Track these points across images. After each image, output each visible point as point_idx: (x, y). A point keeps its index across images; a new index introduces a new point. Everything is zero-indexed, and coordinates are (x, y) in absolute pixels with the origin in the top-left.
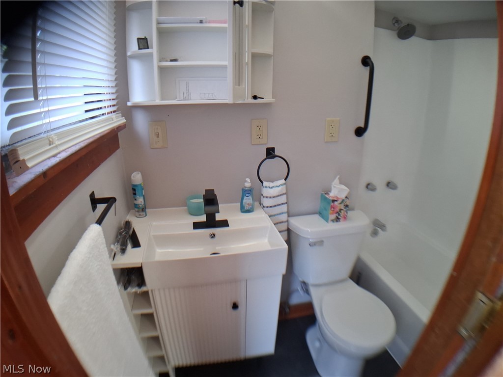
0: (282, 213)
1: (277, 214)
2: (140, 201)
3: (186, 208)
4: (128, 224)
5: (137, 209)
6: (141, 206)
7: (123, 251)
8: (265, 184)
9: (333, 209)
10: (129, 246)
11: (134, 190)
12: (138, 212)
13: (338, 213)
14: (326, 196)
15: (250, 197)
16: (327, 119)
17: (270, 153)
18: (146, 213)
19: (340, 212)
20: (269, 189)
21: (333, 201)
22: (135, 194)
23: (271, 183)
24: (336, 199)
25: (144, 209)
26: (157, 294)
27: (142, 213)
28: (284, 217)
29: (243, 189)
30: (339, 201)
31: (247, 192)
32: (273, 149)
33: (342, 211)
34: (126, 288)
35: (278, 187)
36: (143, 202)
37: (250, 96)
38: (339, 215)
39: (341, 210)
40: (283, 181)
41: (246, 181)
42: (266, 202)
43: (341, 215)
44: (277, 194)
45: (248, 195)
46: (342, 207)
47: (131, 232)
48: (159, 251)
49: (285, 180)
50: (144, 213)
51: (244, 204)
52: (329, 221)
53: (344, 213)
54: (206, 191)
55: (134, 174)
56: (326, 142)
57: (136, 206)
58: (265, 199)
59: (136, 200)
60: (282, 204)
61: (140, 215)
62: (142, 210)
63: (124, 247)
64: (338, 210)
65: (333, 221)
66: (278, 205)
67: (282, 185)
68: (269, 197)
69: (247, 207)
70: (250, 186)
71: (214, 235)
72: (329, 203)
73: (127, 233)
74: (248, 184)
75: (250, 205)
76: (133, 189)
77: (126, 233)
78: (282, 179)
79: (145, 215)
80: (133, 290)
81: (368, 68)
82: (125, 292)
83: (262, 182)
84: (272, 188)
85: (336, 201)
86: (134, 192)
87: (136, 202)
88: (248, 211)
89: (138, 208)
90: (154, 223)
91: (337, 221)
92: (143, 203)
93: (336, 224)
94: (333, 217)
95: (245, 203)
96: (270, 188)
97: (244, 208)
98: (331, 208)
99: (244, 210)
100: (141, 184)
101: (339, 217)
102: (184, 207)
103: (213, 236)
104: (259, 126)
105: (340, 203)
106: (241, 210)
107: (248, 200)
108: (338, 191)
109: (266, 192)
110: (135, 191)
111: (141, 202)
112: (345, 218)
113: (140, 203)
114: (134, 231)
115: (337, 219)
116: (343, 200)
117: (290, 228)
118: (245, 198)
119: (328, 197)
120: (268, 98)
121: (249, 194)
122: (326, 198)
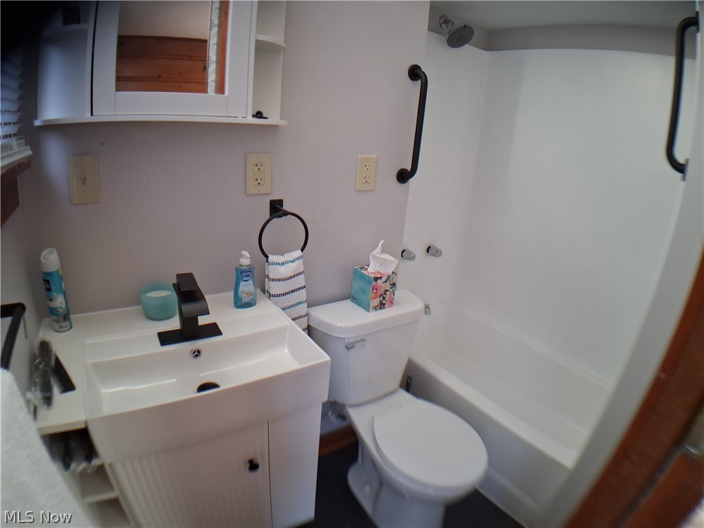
0: (300, 303)
1: (293, 306)
2: (59, 302)
3: (141, 307)
4: (45, 347)
5: (54, 317)
6: (61, 310)
7: (48, 400)
8: (272, 258)
9: (375, 291)
10: (56, 390)
11: (47, 282)
12: (57, 321)
13: (383, 296)
14: (363, 271)
15: (250, 282)
16: (360, 156)
17: (276, 208)
18: (71, 324)
19: (385, 294)
20: (278, 266)
21: (376, 279)
22: (49, 290)
23: (281, 257)
24: (379, 276)
25: (66, 317)
26: (120, 470)
27: (64, 324)
28: (302, 309)
29: (237, 269)
30: (383, 280)
31: (243, 274)
32: (280, 202)
33: (388, 293)
34: (67, 466)
35: (292, 262)
36: (64, 303)
37: (251, 112)
38: (384, 298)
39: (386, 291)
40: (299, 253)
41: (242, 256)
42: (274, 288)
43: (387, 299)
44: (293, 274)
45: (246, 278)
46: (387, 286)
47: (53, 362)
48: (107, 391)
49: (302, 250)
50: (68, 323)
51: (240, 293)
52: (371, 308)
53: (390, 296)
54: (179, 276)
55: (44, 253)
56: (358, 191)
57: (53, 311)
58: (272, 283)
59: (51, 300)
60: (299, 289)
61: (61, 327)
62: (63, 319)
63: (48, 395)
64: (382, 291)
65: (375, 308)
66: (293, 291)
67: (298, 259)
68: (280, 280)
69: (246, 299)
70: (249, 263)
71: (199, 352)
72: (369, 283)
73: (47, 365)
74: (245, 261)
75: (250, 295)
76: (45, 280)
77: (45, 366)
78: (297, 250)
79: (69, 327)
80: (79, 466)
81: (419, 82)
82: (67, 473)
83: (267, 257)
84: (283, 264)
85: (380, 278)
86: (48, 286)
87: (52, 305)
88: (248, 305)
89: (57, 315)
90: (89, 341)
91: (381, 308)
92: (64, 306)
93: (379, 312)
94: (376, 302)
95: (243, 292)
96: (279, 264)
97: (241, 299)
98: (373, 290)
99: (241, 304)
100: (58, 271)
101: (384, 302)
102: (135, 305)
103: (197, 353)
104: (259, 165)
105: (385, 282)
106: (235, 303)
107: (247, 287)
108: (380, 263)
109: (273, 272)
110: (49, 284)
111: (61, 303)
112: (392, 302)
113: (59, 306)
114: (57, 361)
115: (382, 306)
116: (389, 277)
117: (311, 324)
118: (242, 283)
119: (365, 273)
120: (273, 118)
121: (248, 276)
122: (363, 275)
